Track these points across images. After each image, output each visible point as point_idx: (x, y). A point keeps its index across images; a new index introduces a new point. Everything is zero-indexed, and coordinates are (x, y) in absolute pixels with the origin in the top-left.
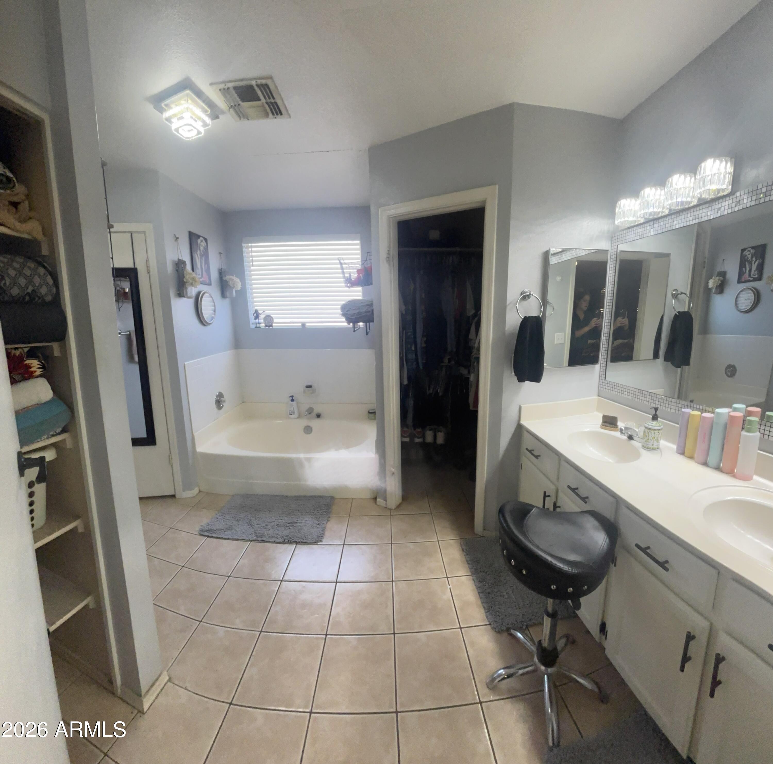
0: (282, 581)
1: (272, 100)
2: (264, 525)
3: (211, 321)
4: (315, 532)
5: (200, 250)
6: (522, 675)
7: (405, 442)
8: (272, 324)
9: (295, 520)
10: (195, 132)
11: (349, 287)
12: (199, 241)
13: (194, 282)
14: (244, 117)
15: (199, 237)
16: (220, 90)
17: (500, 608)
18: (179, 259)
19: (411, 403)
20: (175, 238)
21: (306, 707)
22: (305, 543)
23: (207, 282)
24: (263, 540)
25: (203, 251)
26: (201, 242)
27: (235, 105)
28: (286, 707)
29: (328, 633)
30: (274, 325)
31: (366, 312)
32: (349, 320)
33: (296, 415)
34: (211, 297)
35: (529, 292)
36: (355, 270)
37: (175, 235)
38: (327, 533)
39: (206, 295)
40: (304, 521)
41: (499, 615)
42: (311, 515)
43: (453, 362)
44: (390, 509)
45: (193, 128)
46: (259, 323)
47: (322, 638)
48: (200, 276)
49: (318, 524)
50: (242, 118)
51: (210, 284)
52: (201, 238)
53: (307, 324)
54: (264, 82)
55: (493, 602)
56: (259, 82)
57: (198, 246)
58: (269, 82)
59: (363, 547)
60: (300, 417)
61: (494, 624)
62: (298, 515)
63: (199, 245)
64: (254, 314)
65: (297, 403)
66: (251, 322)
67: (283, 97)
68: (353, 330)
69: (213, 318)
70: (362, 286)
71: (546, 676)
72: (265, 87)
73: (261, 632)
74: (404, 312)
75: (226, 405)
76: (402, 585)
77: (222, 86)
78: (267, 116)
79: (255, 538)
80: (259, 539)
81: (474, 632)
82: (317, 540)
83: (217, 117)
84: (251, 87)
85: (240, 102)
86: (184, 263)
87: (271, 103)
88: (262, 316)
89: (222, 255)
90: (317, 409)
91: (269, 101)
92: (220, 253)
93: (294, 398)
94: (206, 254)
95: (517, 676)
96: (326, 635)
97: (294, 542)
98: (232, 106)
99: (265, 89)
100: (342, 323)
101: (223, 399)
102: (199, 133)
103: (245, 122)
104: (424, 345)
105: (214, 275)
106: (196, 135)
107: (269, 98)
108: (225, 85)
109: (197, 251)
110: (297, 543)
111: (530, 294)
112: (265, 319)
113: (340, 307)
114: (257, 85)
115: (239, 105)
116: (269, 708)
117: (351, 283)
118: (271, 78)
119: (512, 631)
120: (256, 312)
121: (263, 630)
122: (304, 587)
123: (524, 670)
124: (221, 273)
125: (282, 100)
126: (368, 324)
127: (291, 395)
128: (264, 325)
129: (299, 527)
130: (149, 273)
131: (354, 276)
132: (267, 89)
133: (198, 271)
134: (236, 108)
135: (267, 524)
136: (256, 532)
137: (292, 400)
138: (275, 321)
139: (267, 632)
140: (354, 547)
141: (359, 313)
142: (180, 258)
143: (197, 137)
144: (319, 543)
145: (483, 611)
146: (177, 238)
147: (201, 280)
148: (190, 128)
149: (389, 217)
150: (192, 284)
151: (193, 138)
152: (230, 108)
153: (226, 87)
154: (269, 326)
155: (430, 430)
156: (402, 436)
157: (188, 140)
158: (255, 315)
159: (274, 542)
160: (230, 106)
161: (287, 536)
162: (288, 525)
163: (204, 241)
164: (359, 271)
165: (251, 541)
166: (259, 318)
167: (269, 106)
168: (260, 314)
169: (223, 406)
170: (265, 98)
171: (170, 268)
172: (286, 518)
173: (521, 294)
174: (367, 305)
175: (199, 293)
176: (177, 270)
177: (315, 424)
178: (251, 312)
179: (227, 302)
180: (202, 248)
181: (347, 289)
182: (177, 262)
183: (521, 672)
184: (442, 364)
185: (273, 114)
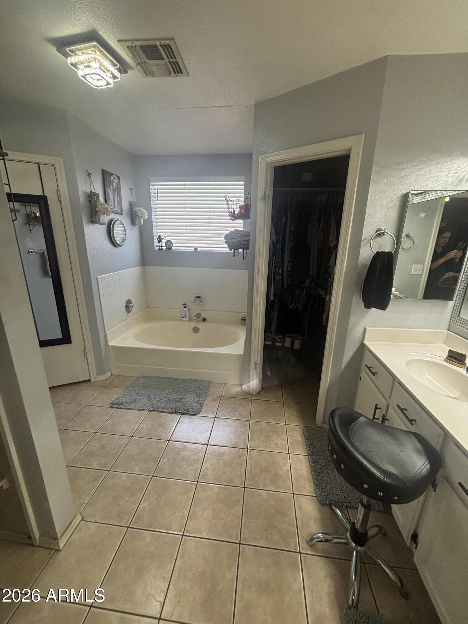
0: (169, 441)
1: (174, 60)
2: (159, 399)
3: (122, 243)
4: (195, 406)
5: (113, 185)
6: (336, 543)
7: (267, 345)
8: (172, 247)
9: (181, 397)
10: (104, 83)
11: (232, 220)
12: (112, 178)
13: (106, 211)
14: (150, 75)
15: (112, 174)
16: (128, 47)
17: (326, 486)
18: (91, 192)
19: (275, 314)
20: (88, 174)
21: (180, 531)
22: (188, 414)
23: (119, 212)
24: (157, 410)
25: (115, 187)
26: (114, 179)
27: (142, 63)
28: (166, 530)
29: (199, 481)
30: (173, 248)
31: (244, 241)
32: (230, 248)
33: (187, 319)
34: (123, 224)
35: (384, 230)
36: (238, 206)
37: (87, 171)
38: (204, 408)
39: (118, 222)
40: (188, 398)
41: (324, 492)
42: (194, 393)
43: (313, 284)
44: (252, 395)
45: (101, 78)
46: (162, 246)
47: (194, 484)
48: (113, 207)
49: (198, 401)
50: (149, 75)
51: (121, 214)
52: (114, 176)
53: (199, 248)
54: (167, 42)
55: (321, 480)
56: (163, 42)
57: (111, 183)
58: (171, 43)
59: (228, 420)
60: (190, 320)
61: (319, 497)
62: (184, 393)
63: (112, 181)
64: (157, 239)
65: (189, 309)
66: (155, 245)
67: (183, 57)
68: (233, 255)
69: (124, 241)
70: (243, 219)
71: (355, 552)
72: (168, 47)
73: (153, 476)
74: (275, 242)
75: (134, 310)
76: (254, 453)
77: (129, 44)
78: (170, 74)
79: (152, 409)
80: (155, 409)
81: (303, 500)
82: (196, 413)
83: (126, 72)
84: (156, 46)
85: (147, 61)
86: (97, 195)
87: (173, 62)
88: (164, 241)
89: (132, 190)
90: (203, 315)
91: (171, 60)
92: (131, 189)
93: (186, 306)
94: (118, 190)
95: (333, 543)
96: (198, 482)
97: (179, 413)
98: (139, 63)
99: (168, 49)
100: (225, 248)
101: (131, 305)
102: (108, 84)
103: (150, 79)
104: (289, 269)
105: (125, 206)
106: (105, 86)
107: (172, 58)
108: (133, 43)
109: (110, 186)
110: (182, 414)
111: (385, 232)
112: (166, 243)
113: (224, 235)
114: (161, 45)
115: (145, 62)
116: (154, 530)
117: (234, 217)
118: (173, 39)
119: (333, 507)
120: (159, 237)
121: (154, 475)
122: (184, 446)
123: (338, 540)
124: (131, 205)
125: (182, 60)
126: (245, 251)
127: (185, 303)
128: (165, 248)
129: (184, 402)
130: (60, 201)
131: (237, 211)
132: (169, 49)
133: (111, 203)
134: (143, 65)
135: (161, 399)
136: (153, 404)
137: (185, 307)
138: (174, 245)
139: (157, 477)
140: (222, 420)
141: (239, 242)
142: (93, 191)
143: (106, 87)
144: (197, 415)
145: (312, 485)
146: (89, 174)
147: (113, 210)
148: (99, 78)
149: (267, 163)
150: (104, 213)
151: (103, 87)
152: (137, 65)
153: (133, 45)
154: (169, 249)
155: (289, 337)
156: (265, 339)
157: (97, 88)
158: (159, 239)
159: (166, 412)
160: (137, 63)
161: (175, 408)
162: (176, 400)
163: (116, 178)
164: (241, 207)
165: (149, 411)
166: (162, 242)
167: (172, 65)
168: (163, 239)
169: (131, 310)
170: (168, 58)
171: (82, 199)
172: (175, 395)
173: (377, 232)
174: (246, 236)
175: (111, 221)
176: (90, 201)
177: (201, 326)
178: (156, 237)
179: (136, 228)
180: (114, 184)
181: (231, 221)
182: (89, 194)
183: (335, 540)
184: (304, 285)
185: (175, 73)
